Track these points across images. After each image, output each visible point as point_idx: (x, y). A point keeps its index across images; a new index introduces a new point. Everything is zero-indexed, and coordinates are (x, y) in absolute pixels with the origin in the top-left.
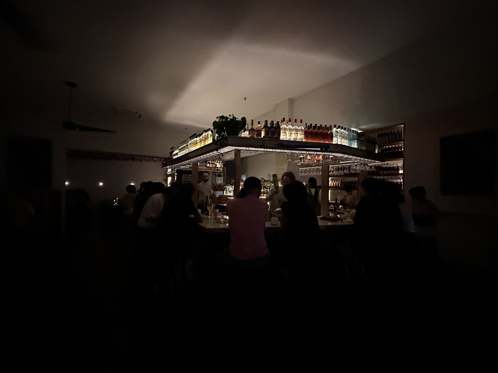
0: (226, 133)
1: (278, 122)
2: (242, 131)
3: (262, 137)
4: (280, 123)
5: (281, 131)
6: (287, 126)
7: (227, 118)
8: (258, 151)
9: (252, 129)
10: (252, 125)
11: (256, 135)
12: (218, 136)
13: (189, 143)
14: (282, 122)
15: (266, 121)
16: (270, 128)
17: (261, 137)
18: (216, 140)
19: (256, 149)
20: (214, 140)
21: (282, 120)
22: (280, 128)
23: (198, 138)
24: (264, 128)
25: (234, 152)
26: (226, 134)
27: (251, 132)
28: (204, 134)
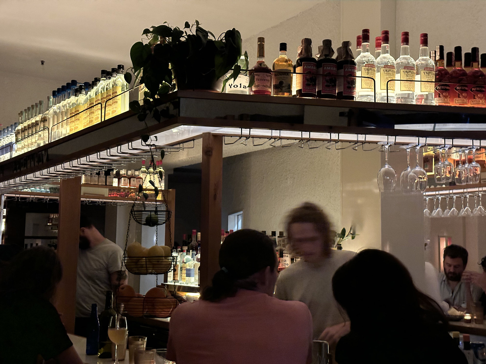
0: (174, 82)
1: (346, 44)
2: (228, 75)
3: (294, 93)
4: (353, 47)
5: (358, 74)
6: (377, 55)
7: (177, 33)
8: (281, 138)
9: (261, 69)
10: (261, 53)
11: (276, 87)
12: (147, 90)
13: (51, 111)
14: (359, 44)
15: (307, 43)
16: (319, 63)
17: (290, 91)
18: (141, 103)
19: (276, 133)
20: (133, 104)
21: (359, 38)
22: (354, 63)
23: (82, 98)
24: (299, 64)
25: (200, 142)
26: (174, 85)
27: (256, 77)
28: (103, 84)
